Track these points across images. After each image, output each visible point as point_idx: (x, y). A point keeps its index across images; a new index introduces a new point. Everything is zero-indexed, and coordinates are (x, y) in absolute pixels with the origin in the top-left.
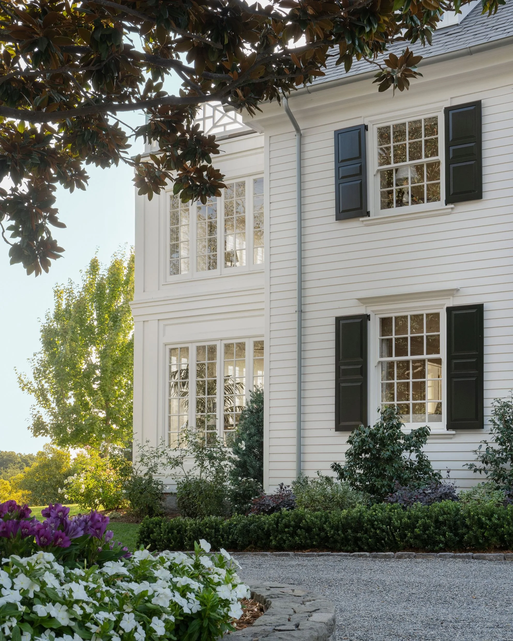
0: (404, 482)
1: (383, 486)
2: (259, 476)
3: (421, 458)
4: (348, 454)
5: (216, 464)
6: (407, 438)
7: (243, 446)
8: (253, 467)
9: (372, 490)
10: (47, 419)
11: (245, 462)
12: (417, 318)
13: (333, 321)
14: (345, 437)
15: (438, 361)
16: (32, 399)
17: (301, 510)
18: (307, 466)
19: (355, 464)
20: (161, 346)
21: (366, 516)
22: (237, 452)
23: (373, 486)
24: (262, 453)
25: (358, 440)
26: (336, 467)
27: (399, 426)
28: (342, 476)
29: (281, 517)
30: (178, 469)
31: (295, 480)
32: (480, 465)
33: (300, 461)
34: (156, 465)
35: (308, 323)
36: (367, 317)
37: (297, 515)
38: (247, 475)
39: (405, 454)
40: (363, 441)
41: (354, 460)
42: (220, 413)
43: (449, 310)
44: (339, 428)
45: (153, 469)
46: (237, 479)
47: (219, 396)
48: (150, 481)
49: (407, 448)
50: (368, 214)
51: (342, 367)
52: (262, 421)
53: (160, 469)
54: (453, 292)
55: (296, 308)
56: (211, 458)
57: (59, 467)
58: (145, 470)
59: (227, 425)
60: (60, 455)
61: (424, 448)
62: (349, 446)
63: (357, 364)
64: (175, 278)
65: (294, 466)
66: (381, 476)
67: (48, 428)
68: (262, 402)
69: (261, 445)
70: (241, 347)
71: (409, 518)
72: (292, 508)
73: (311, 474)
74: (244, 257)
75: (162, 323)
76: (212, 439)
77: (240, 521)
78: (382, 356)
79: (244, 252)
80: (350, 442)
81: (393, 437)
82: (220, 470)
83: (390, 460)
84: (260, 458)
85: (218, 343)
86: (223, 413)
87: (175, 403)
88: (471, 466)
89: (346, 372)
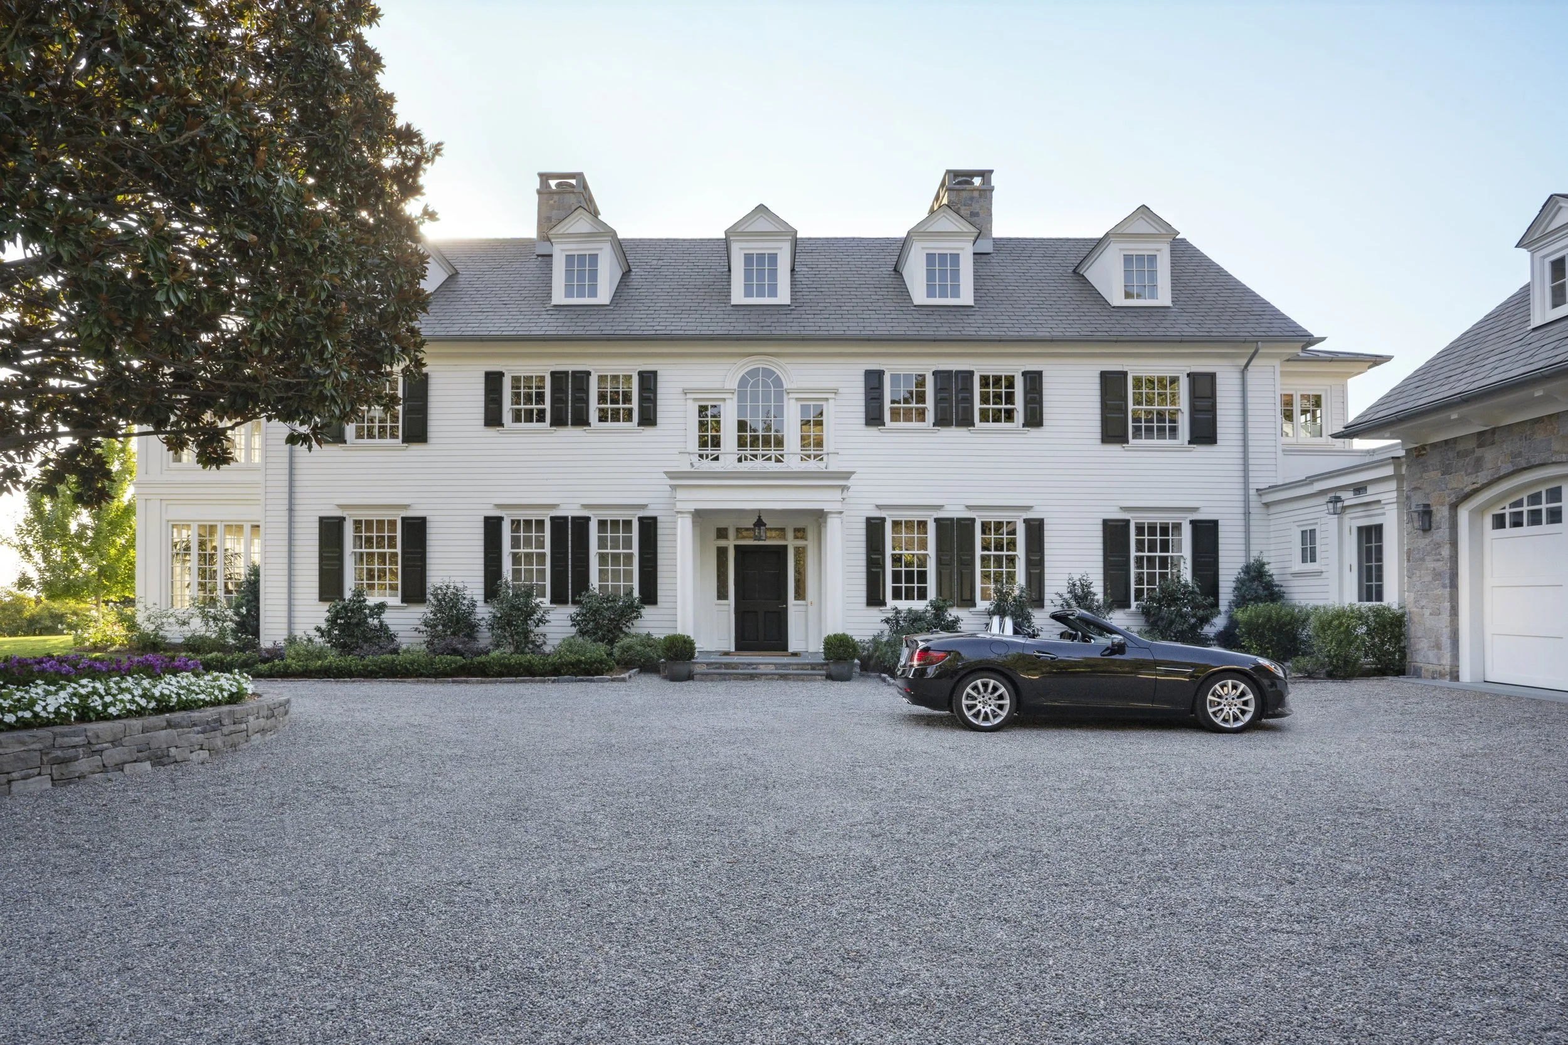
0: (366, 640)
1: (352, 643)
2: (256, 633)
3: (381, 623)
4: (327, 620)
5: (220, 625)
6: (371, 609)
7: (244, 611)
8: (251, 627)
9: (344, 646)
10: (34, 575)
11: (244, 622)
12: (380, 523)
13: (317, 519)
14: (326, 606)
15: (396, 554)
16: (16, 555)
17: (289, 661)
18: (297, 626)
19: (332, 627)
20: (164, 523)
21: (334, 665)
22: (237, 614)
23: (345, 643)
24: (258, 615)
25: (333, 610)
26: (318, 629)
27: (365, 600)
28: (322, 636)
29: (274, 666)
30: (186, 628)
31: (286, 637)
32: (423, 628)
33: (290, 623)
34: (162, 623)
35: (297, 519)
36: (343, 519)
37: (285, 665)
38: (246, 632)
39: (370, 620)
40: (337, 612)
41: (331, 625)
42: (220, 581)
43: (403, 519)
44: (322, 598)
45: (159, 627)
46: (237, 636)
47: (218, 567)
48: (156, 635)
49: (371, 616)
50: (345, 442)
51: (325, 555)
52: (259, 591)
53: (167, 628)
54: (406, 507)
55: (287, 507)
56: (215, 619)
57: (19, 612)
58: (153, 627)
59: (228, 592)
60: (18, 599)
61: (383, 616)
62: (328, 614)
63: (336, 552)
64: (177, 465)
65: (286, 626)
66: (352, 636)
67: (35, 583)
68: (259, 576)
69: (258, 609)
70: (240, 528)
71: (363, 666)
72: (282, 659)
73: (299, 633)
74: (243, 442)
75: (164, 503)
76: (213, 602)
77: (240, 658)
78: (355, 548)
79: (243, 437)
80: (328, 611)
81: (361, 609)
82: (222, 630)
83: (358, 625)
84: (257, 619)
85: (219, 524)
86: (223, 581)
87: (178, 570)
88: (416, 629)
89: (328, 558)
